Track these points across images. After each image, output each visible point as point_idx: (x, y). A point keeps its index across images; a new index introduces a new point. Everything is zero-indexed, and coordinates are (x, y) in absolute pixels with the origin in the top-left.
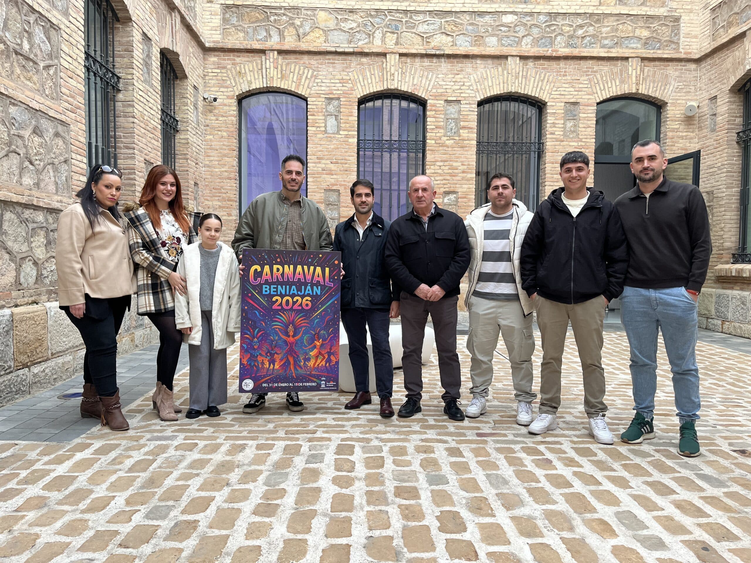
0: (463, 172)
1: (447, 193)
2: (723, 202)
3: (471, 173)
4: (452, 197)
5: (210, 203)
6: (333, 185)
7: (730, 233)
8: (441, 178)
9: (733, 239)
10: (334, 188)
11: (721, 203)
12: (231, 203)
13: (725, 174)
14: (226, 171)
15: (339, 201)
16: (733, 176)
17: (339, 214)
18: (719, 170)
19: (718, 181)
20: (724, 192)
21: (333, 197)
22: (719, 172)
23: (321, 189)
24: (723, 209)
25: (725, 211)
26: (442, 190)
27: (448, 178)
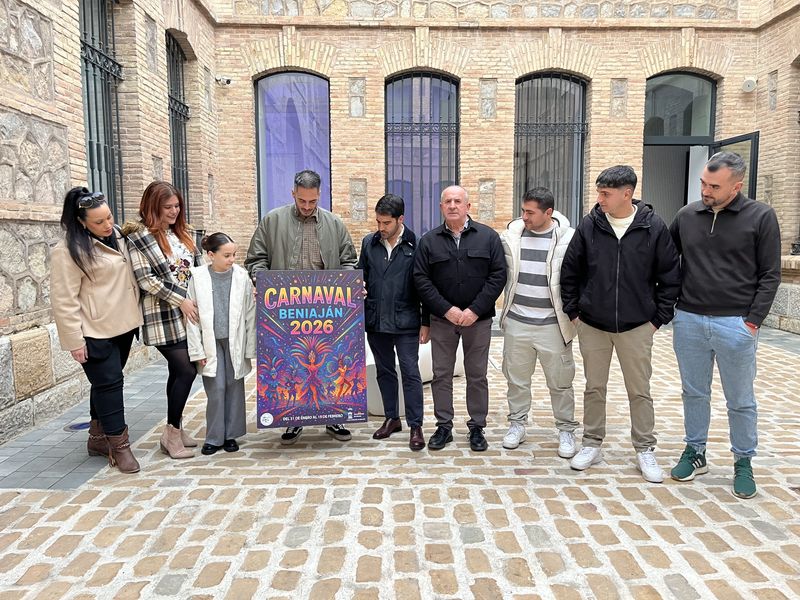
0: (501, 158)
1: (483, 181)
2: (783, 188)
3: (509, 158)
4: (489, 184)
5: (226, 195)
6: (359, 174)
7: (790, 222)
8: (477, 164)
9: (793, 227)
10: (361, 177)
11: (781, 189)
12: (248, 195)
13: (785, 158)
14: (242, 160)
15: (366, 191)
16: (794, 159)
17: (366, 205)
18: (779, 152)
19: (777, 165)
20: (783, 177)
21: (360, 187)
22: (779, 154)
23: (346, 178)
24: (783, 195)
25: (785, 197)
26: (478, 177)
27: (484, 164)
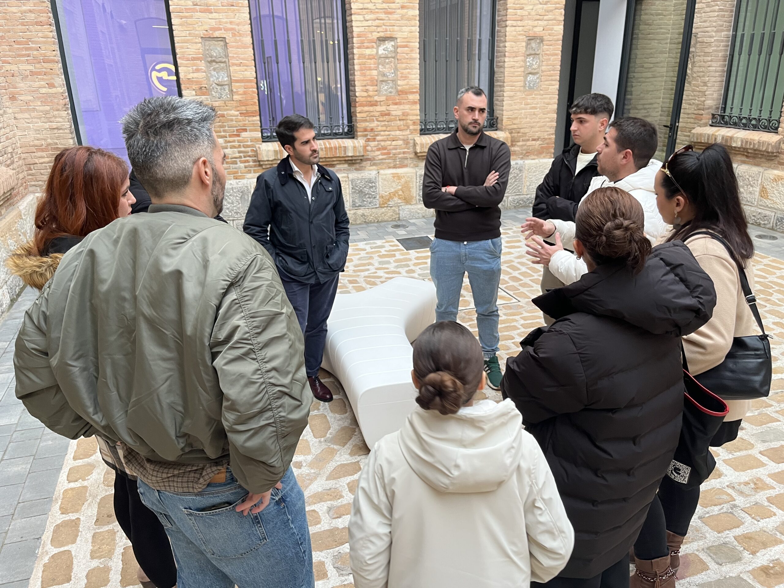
0: (403, 7)
1: (382, 40)
3: (413, 8)
4: (389, 45)
6: (214, 29)
8: (372, 16)
10: (217, 34)
12: (50, 65)
15: (227, 56)
17: (229, 76)
21: (217, 50)
23: (196, 36)
24: (709, 58)
25: (711, 61)
26: (376, 35)
27: (383, 16)
